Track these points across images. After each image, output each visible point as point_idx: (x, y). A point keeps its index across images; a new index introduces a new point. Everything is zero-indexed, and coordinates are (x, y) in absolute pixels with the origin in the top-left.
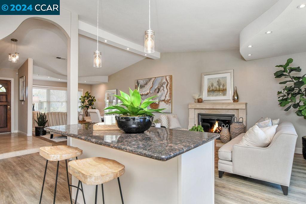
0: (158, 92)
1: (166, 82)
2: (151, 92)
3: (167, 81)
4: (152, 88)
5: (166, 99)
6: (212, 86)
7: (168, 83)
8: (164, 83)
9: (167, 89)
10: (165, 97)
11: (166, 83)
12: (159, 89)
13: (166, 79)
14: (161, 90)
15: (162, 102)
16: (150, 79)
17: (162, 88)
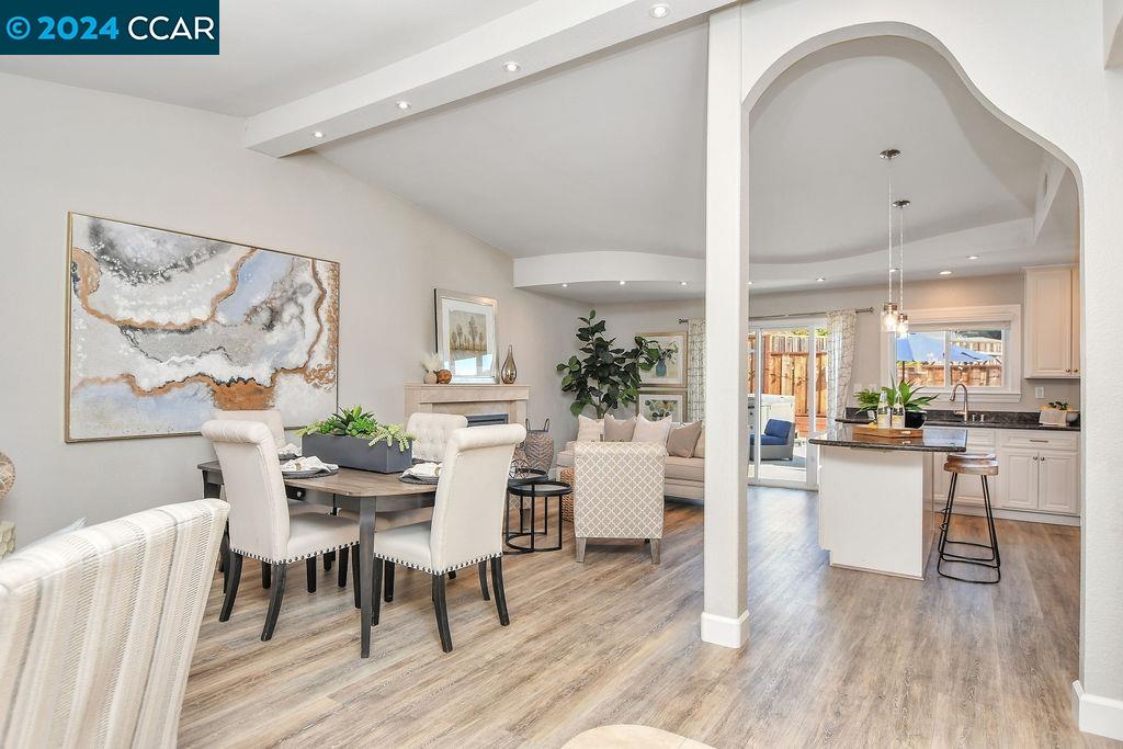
0: (270, 327)
1: (315, 285)
2: (221, 318)
3: (319, 283)
4: (227, 295)
5: (313, 365)
6: (460, 334)
7: (324, 292)
8: (304, 289)
9: (318, 317)
10: (310, 353)
11: (316, 292)
12: (275, 315)
13: (315, 274)
14: (286, 316)
15: (290, 376)
16: (217, 246)
17: (290, 311)
